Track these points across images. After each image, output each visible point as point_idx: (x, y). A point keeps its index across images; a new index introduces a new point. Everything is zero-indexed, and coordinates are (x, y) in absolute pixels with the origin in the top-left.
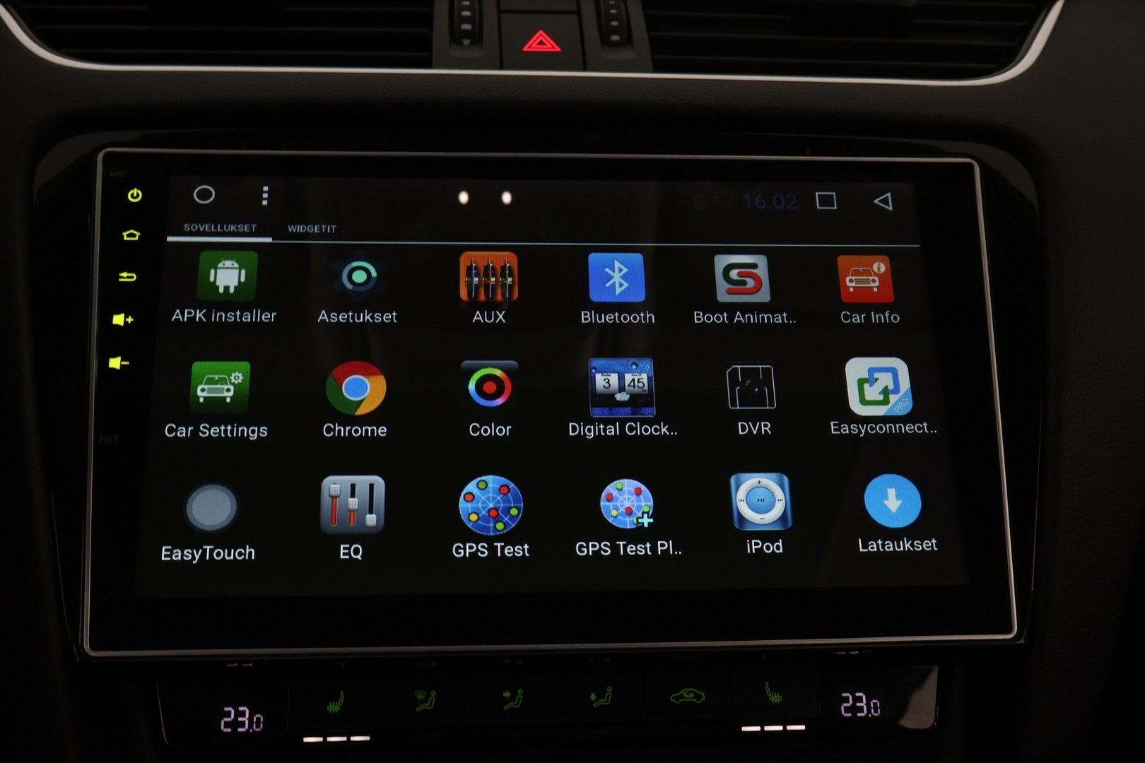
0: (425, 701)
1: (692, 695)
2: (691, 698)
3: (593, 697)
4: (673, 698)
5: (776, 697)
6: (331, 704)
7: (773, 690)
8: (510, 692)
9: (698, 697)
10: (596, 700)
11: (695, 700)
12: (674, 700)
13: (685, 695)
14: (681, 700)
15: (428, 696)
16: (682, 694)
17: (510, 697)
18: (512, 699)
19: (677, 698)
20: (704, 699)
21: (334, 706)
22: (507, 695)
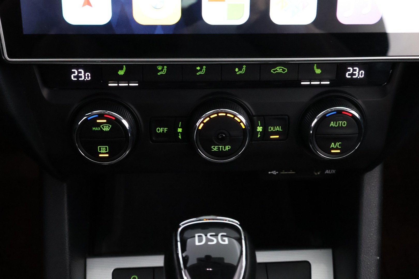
0: (162, 70)
1: (281, 70)
2: (281, 71)
3: (237, 70)
4: (273, 71)
5: (318, 71)
6: (120, 71)
7: (317, 68)
8: (200, 67)
9: (284, 70)
10: (238, 71)
11: (282, 72)
12: (273, 72)
13: (278, 70)
14: (276, 72)
15: (163, 68)
16: (277, 69)
17: (200, 69)
18: (201, 70)
19: (274, 71)
20: (286, 71)
21: (121, 72)
22: (198, 68)
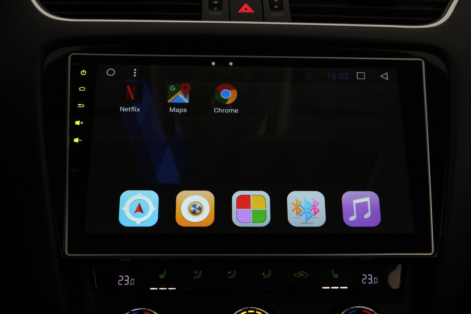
0: (198, 274)
1: (303, 274)
2: (302, 275)
3: (263, 274)
4: (295, 275)
5: (336, 275)
7: (335, 273)
8: (231, 271)
9: (305, 275)
10: (265, 275)
11: (304, 276)
12: (295, 276)
13: (300, 274)
14: (298, 276)
15: (199, 272)
18: (232, 274)
19: (297, 275)
20: (307, 276)
21: (162, 276)
22: (230, 273)
